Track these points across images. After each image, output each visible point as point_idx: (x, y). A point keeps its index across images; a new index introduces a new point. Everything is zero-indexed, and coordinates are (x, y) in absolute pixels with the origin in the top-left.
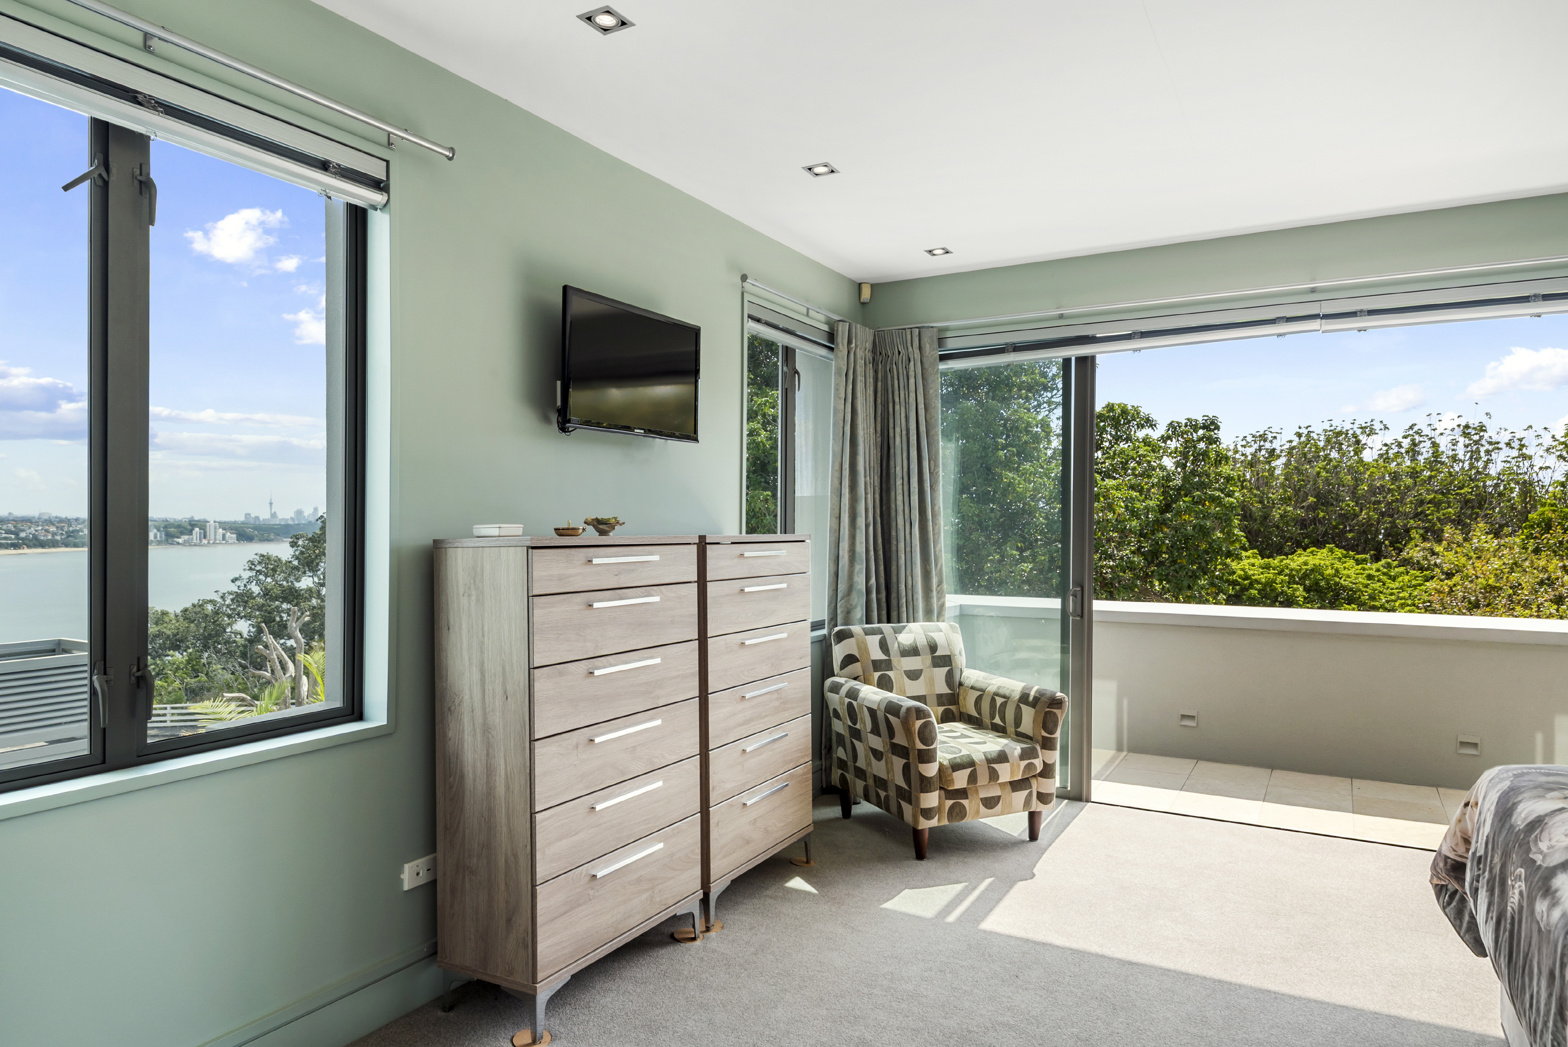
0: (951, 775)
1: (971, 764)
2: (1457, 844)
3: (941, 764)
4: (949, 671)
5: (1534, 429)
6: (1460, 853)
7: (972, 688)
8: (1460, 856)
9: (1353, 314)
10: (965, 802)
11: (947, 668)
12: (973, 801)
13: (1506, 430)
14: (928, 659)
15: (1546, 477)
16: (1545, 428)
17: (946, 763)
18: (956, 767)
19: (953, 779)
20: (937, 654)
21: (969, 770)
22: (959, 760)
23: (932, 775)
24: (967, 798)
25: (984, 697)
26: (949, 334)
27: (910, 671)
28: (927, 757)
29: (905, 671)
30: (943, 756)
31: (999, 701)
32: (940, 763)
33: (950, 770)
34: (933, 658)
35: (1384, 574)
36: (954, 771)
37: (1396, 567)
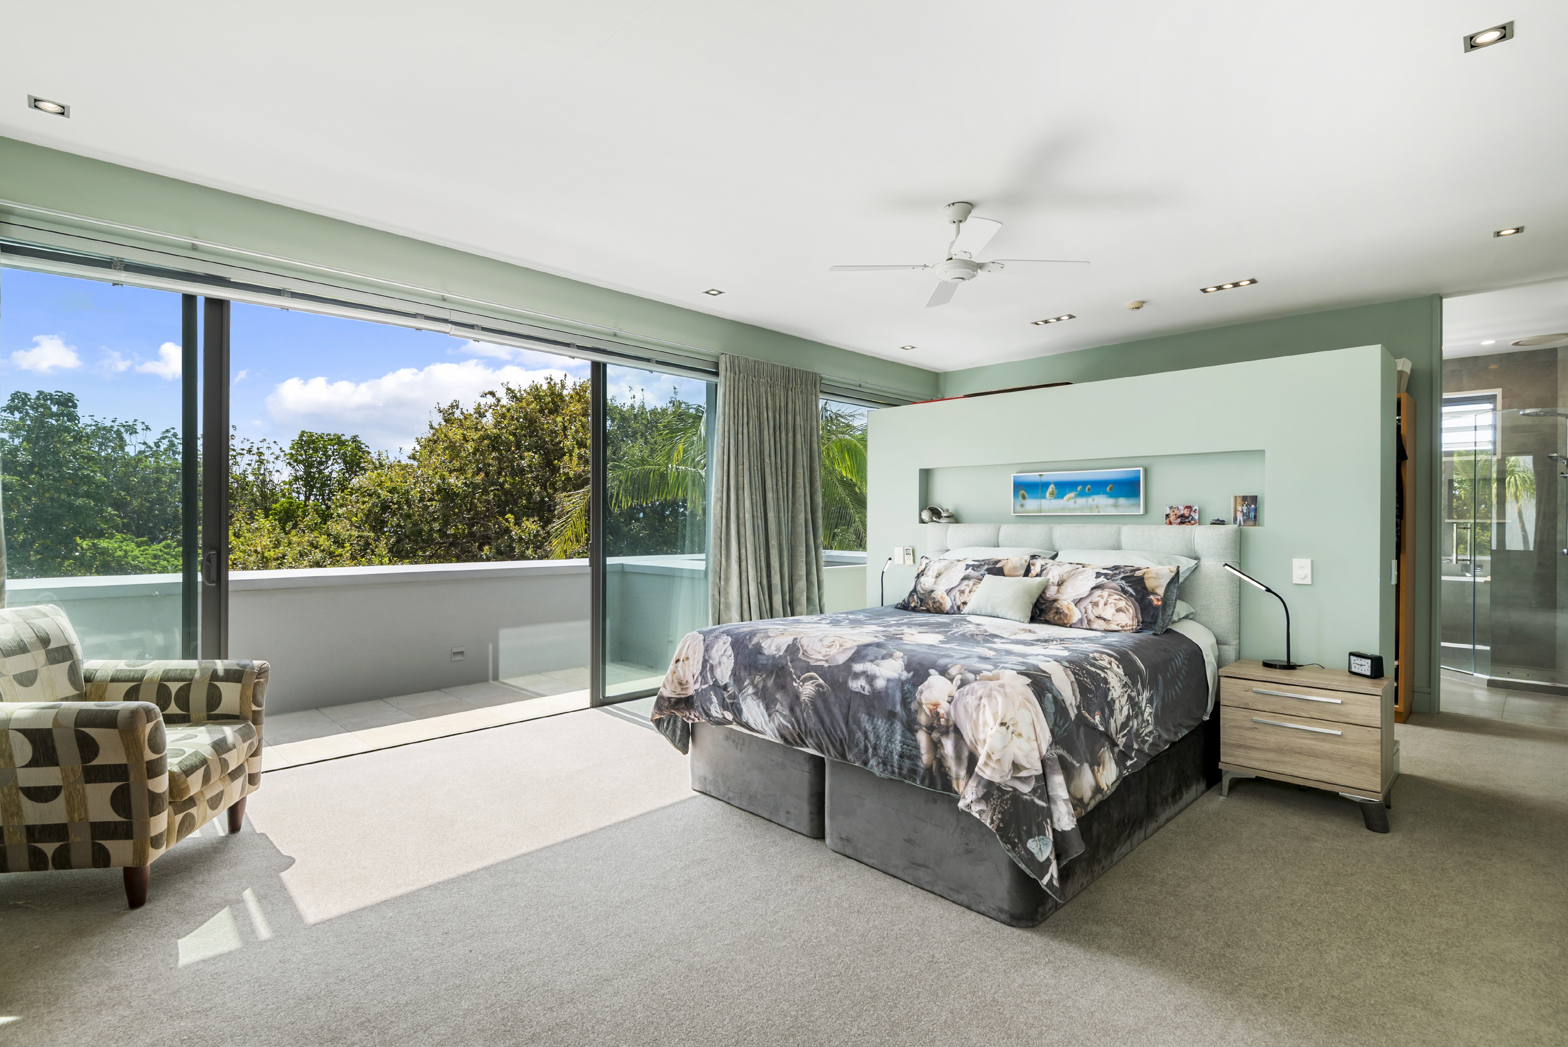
0: (185, 782)
1: (204, 762)
2: (675, 688)
3: (172, 775)
4: (71, 666)
5: (267, 442)
6: (678, 692)
7: (113, 680)
8: (679, 694)
9: (472, 327)
10: (193, 811)
11: (68, 663)
12: (201, 807)
13: (248, 440)
14: (40, 655)
15: (276, 478)
16: (275, 442)
17: (176, 769)
18: (189, 771)
19: (188, 786)
20: (52, 646)
21: (202, 769)
22: (188, 763)
23: (161, 791)
24: (195, 805)
25: (142, 687)
26: (13, 220)
27: (21, 674)
28: (154, 769)
29: (15, 677)
30: (173, 764)
31: (174, 687)
32: (169, 771)
33: (184, 775)
34: (48, 653)
35: (166, 553)
36: (187, 776)
37: (175, 547)
